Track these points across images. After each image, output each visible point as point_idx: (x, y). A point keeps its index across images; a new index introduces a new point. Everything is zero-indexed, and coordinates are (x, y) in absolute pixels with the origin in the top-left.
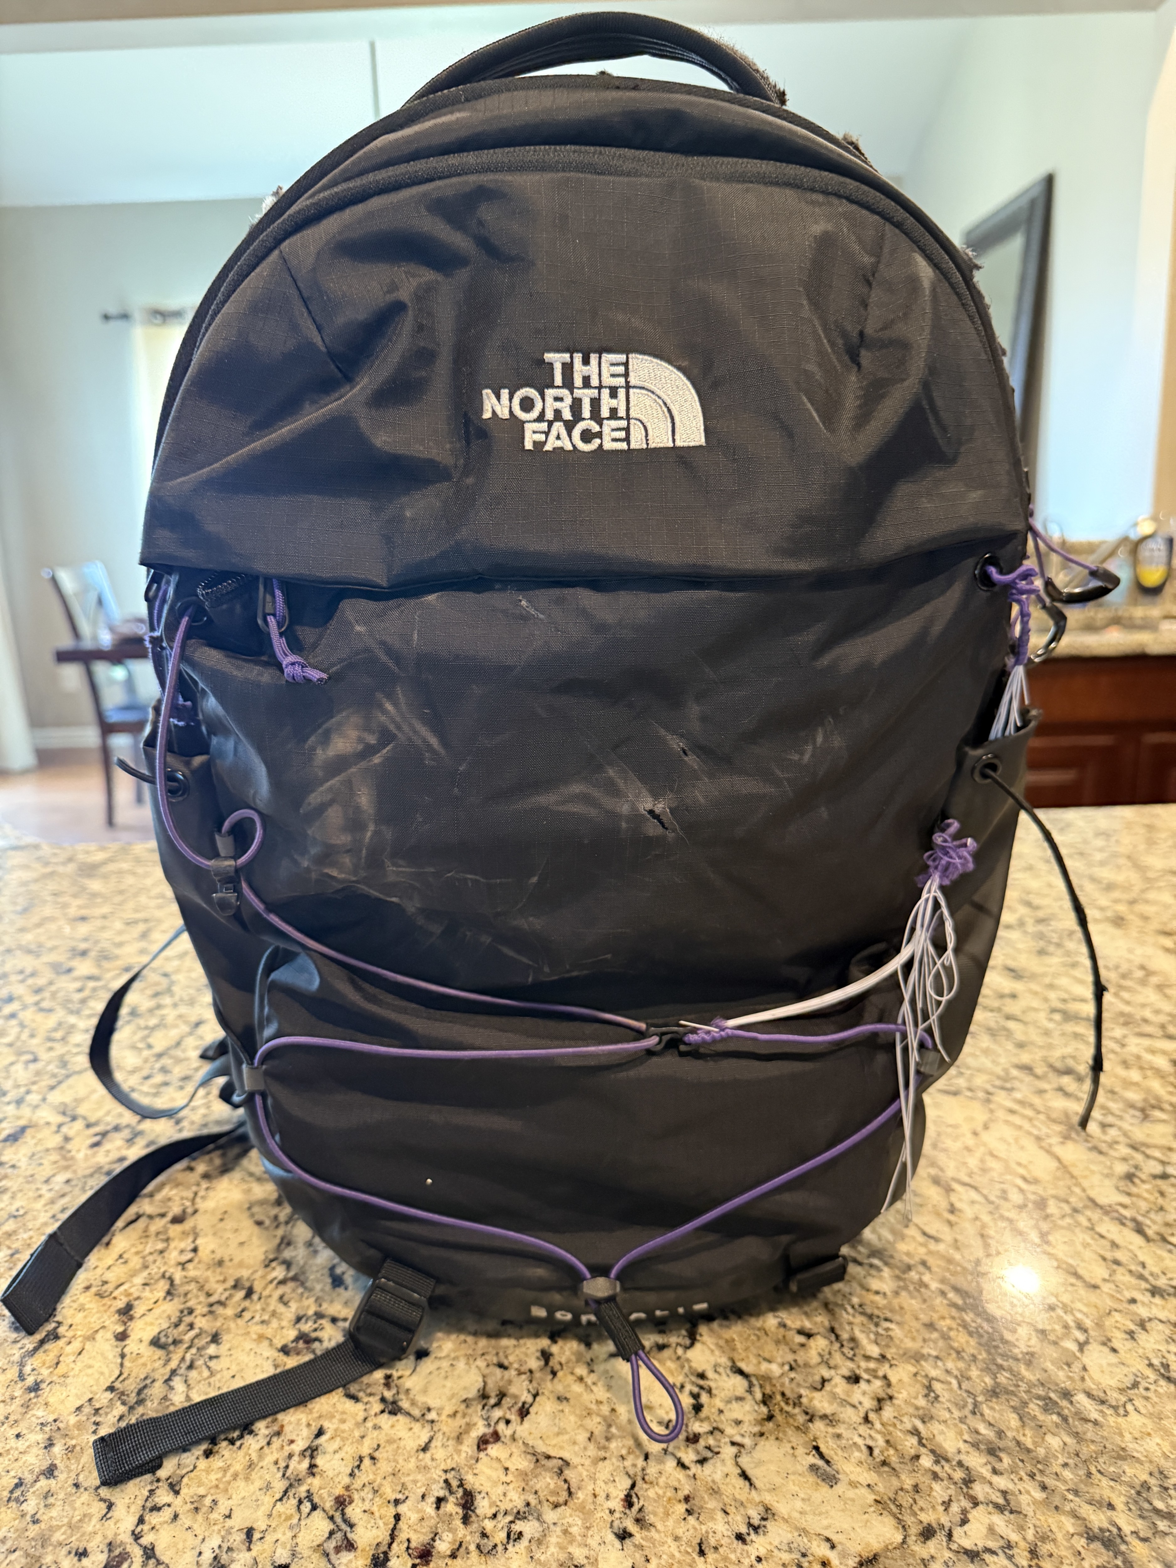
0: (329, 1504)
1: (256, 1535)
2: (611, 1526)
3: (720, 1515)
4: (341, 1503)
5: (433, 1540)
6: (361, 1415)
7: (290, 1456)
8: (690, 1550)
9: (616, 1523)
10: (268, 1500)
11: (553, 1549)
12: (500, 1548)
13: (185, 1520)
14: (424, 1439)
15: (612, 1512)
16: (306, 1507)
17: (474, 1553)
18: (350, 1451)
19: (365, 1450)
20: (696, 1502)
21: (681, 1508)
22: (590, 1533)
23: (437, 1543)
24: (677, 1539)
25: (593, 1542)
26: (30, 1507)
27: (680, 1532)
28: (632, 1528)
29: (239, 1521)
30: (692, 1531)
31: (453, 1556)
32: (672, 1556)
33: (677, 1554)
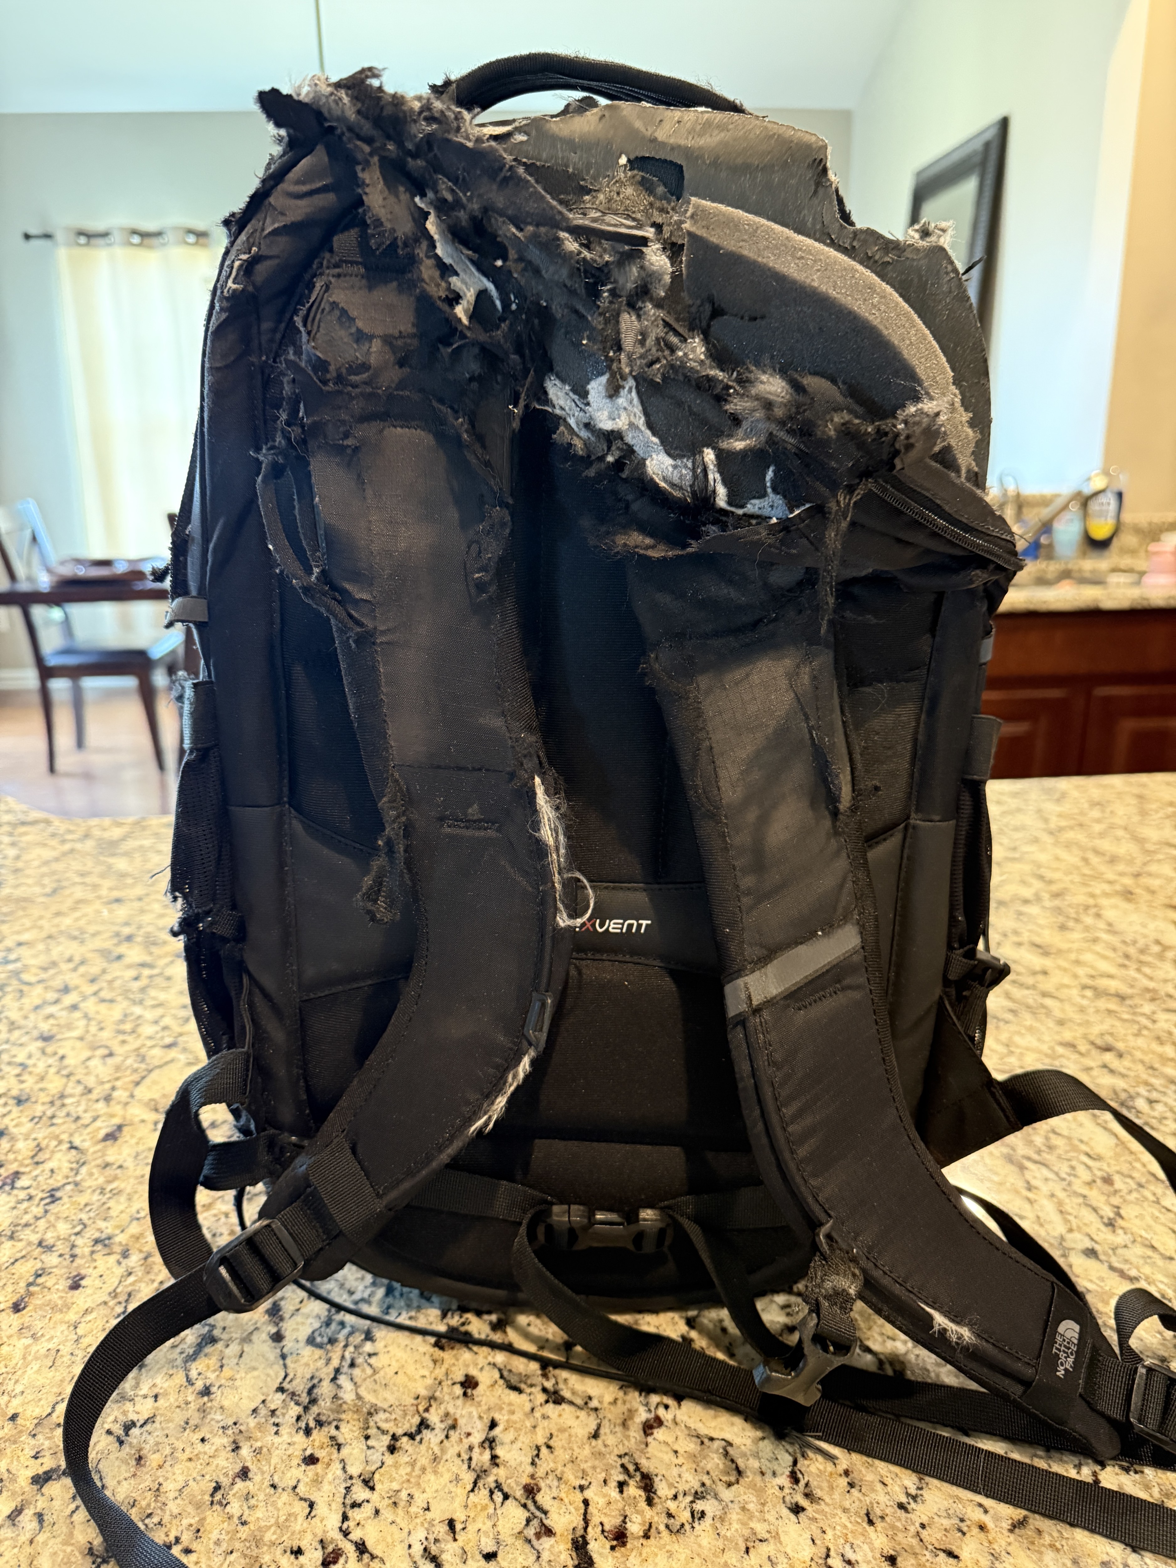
0: (519, 1493)
1: (458, 1526)
2: (784, 1502)
3: (879, 1486)
4: (531, 1491)
5: (624, 1522)
6: (528, 1407)
7: (471, 1448)
8: (859, 1520)
9: (788, 1498)
10: (460, 1492)
11: (735, 1526)
12: (687, 1527)
13: (387, 1514)
14: (593, 1427)
15: (781, 1488)
16: (498, 1497)
17: (665, 1533)
18: (525, 1440)
19: (541, 1440)
20: (855, 1475)
21: (843, 1482)
22: (766, 1509)
23: (629, 1525)
24: (845, 1510)
25: (771, 1517)
26: (235, 1508)
27: (847, 1504)
28: (803, 1502)
29: (439, 1513)
30: (857, 1503)
31: (646, 1536)
32: (845, 1527)
33: (849, 1525)
